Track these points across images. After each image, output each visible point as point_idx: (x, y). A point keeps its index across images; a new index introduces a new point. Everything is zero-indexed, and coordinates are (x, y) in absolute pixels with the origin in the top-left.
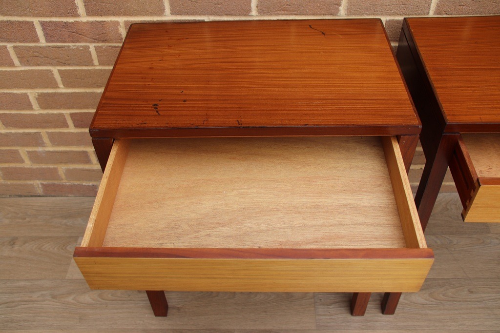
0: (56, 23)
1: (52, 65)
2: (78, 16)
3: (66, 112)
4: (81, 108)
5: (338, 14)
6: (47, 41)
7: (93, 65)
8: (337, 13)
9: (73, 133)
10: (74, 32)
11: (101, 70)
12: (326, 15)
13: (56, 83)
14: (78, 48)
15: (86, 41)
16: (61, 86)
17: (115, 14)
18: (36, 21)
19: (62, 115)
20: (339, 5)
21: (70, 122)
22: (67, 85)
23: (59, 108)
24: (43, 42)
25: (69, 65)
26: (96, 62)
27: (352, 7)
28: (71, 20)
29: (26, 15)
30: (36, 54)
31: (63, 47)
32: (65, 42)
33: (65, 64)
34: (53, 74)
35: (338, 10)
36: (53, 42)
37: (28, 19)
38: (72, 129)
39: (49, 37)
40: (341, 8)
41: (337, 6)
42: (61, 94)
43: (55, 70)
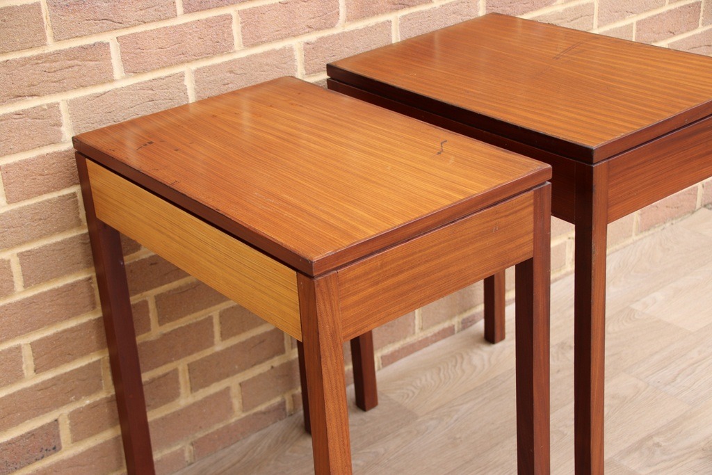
5: (62, 140)
8: (60, 138)
12: (43, 146)
20: (59, 125)
27: (79, 123)
35: (60, 133)
40: (63, 129)
41: (55, 127)
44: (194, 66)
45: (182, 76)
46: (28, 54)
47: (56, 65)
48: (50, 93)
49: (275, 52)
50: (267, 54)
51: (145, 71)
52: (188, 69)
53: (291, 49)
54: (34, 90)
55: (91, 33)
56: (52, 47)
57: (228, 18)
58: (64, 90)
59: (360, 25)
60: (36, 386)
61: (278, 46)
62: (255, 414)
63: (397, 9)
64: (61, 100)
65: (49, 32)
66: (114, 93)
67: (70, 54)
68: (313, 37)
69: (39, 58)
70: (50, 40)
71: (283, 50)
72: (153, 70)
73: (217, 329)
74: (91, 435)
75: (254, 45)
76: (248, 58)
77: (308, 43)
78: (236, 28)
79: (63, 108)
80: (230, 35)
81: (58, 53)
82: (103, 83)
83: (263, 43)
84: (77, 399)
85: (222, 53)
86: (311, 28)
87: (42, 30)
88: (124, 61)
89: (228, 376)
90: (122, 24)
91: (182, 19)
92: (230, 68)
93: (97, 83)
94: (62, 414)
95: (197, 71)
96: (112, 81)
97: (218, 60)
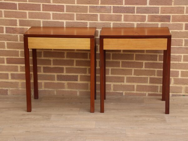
0: (10, 28)
1: (5, 40)
2: (17, 26)
3: (5, 57)
4: (10, 56)
6: (6, 33)
7: (18, 41)
9: (5, 66)
10: (15, 31)
11: (20, 43)
13: (5, 47)
14: (14, 36)
15: (17, 33)
16: (6, 48)
17: (27, 26)
18: (4, 27)
19: (4, 58)
20: (87, 26)
21: (5, 61)
22: (8, 48)
23: (3, 56)
24: (5, 33)
25: (10, 41)
26: (19, 40)
28: (14, 27)
29: (2, 25)
30: (1, 37)
31: (10, 35)
32: (11, 33)
33: (9, 40)
34: (5, 44)
36: (8, 33)
37: (2, 26)
38: (6, 64)
39: (7, 32)
42: (6, 51)
43: (6, 42)
44: (113, 22)
45: (111, 23)
46: (84, 13)
47: (89, 16)
48: (87, 20)
49: (130, 23)
50: (129, 23)
51: (104, 21)
52: (112, 22)
53: (134, 24)
54: (84, 19)
55: (95, 12)
56: (88, 13)
57: (121, 15)
58: (89, 20)
59: (151, 23)
60: (75, 68)
61: (131, 22)
62: (116, 92)
63: (160, 22)
64: (88, 22)
65: (88, 11)
66: (98, 23)
67: (91, 15)
68: (139, 23)
69: (86, 14)
70: (88, 12)
71: (132, 24)
72: (105, 21)
73: (110, 72)
74: (83, 81)
75: (126, 21)
76: (124, 23)
77: (138, 23)
78: (123, 17)
79: (88, 23)
80: (121, 18)
81: (89, 14)
82: (96, 21)
83: (128, 21)
84: (82, 73)
85: (119, 21)
86: (139, 21)
87: (87, 10)
88: (100, 18)
89: (111, 82)
90: (101, 12)
91: (112, 14)
92: (121, 24)
93: (95, 21)
94: (79, 75)
95: (114, 23)
96: (98, 21)
97: (118, 22)
